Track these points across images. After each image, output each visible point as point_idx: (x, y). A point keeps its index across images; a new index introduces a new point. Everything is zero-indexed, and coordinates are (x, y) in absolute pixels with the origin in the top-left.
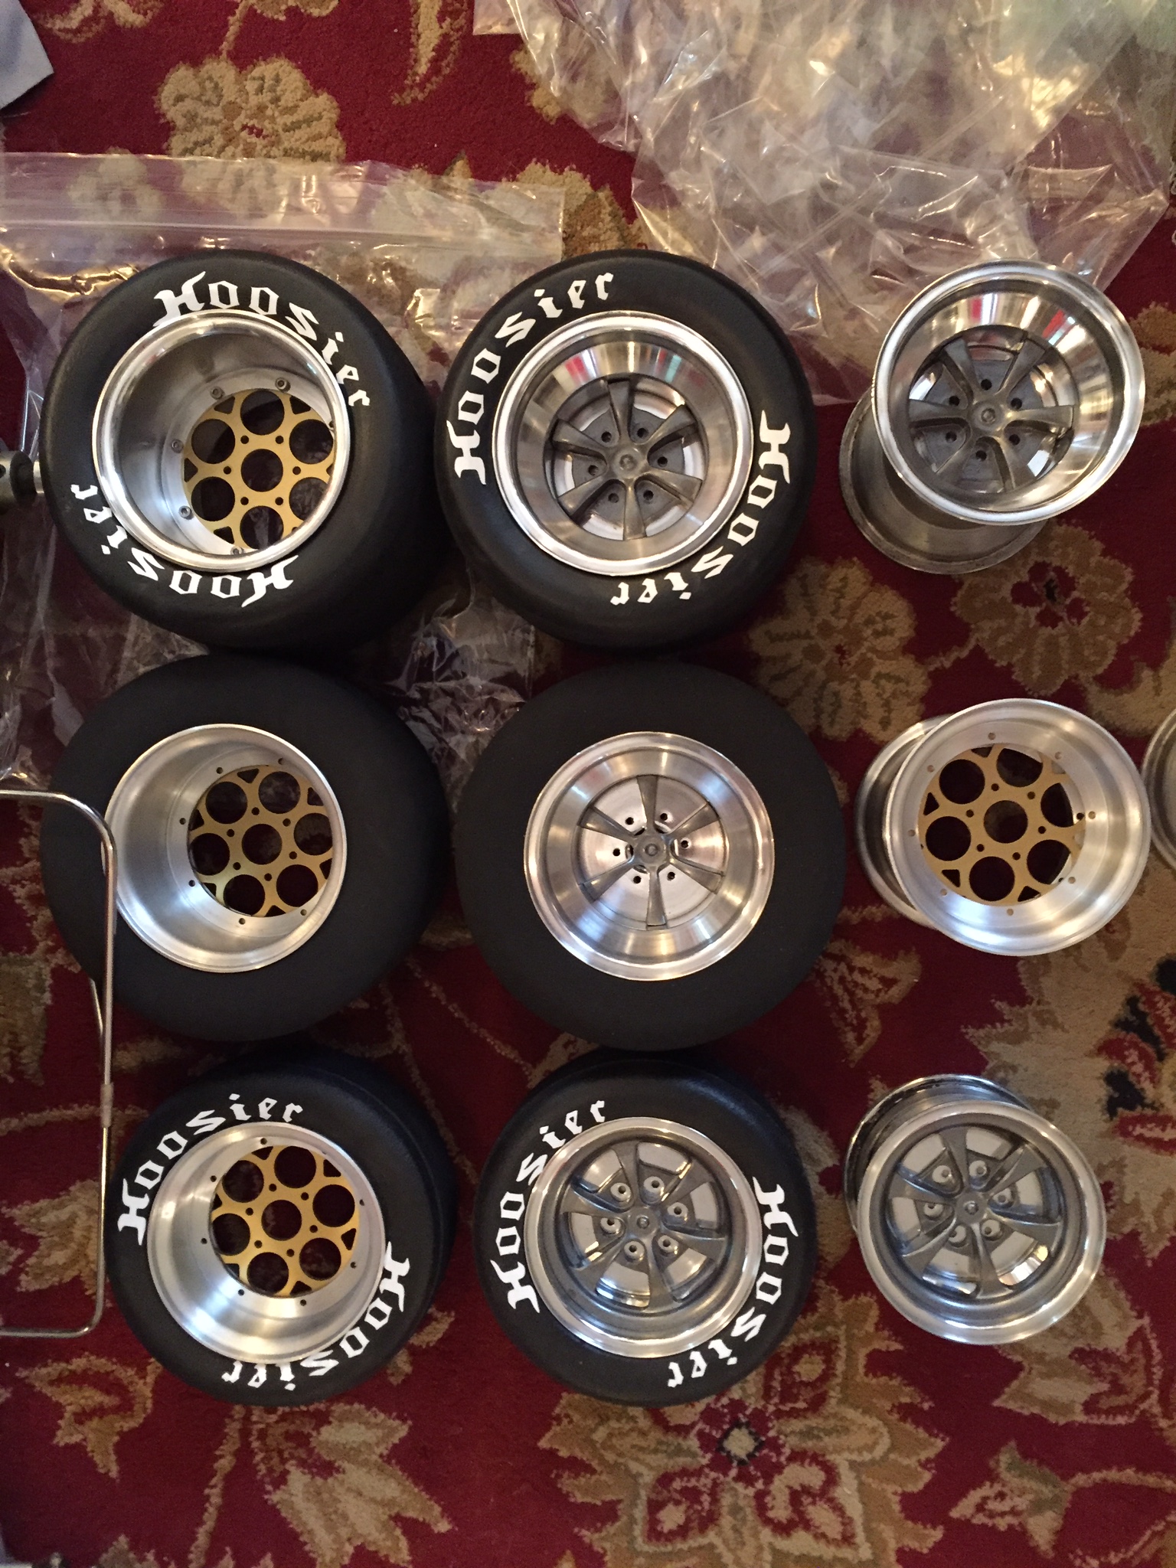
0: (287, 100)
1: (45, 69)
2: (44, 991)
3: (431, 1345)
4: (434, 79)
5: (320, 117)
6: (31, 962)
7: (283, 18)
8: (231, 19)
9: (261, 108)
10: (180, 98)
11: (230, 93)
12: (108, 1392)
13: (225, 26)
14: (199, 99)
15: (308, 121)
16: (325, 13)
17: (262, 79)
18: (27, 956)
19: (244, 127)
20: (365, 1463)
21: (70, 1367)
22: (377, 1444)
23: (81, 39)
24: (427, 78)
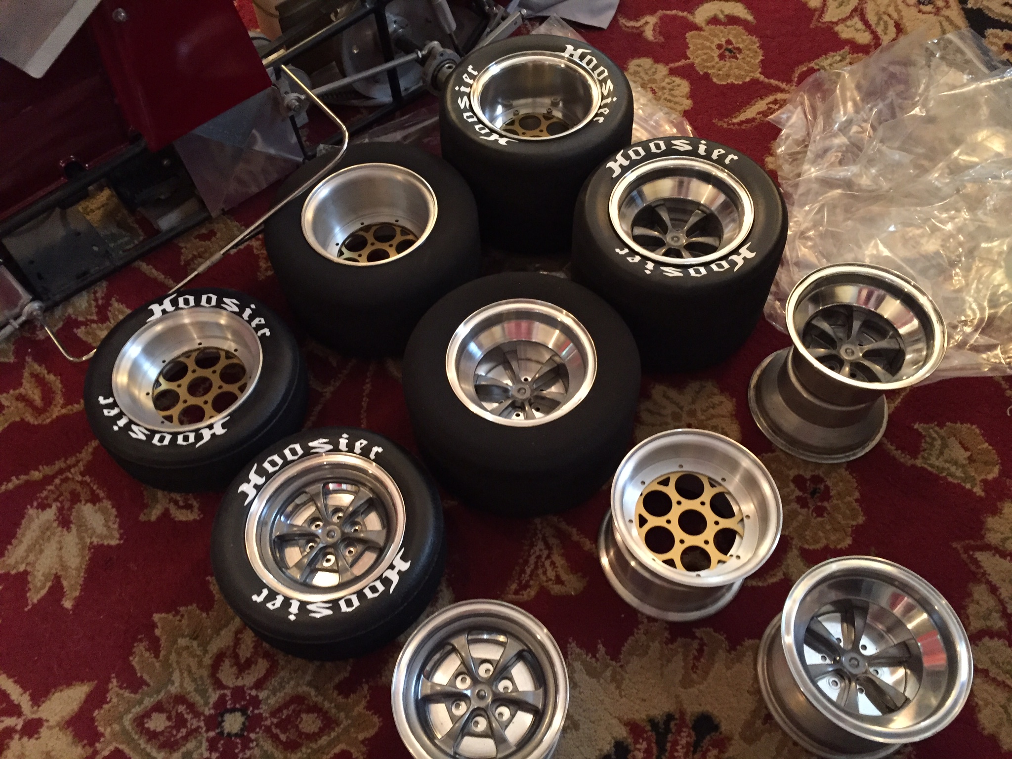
0: (675, 93)
1: (605, 26)
3: (176, 519)
4: (736, 126)
5: (682, 105)
7: (701, 73)
8: (683, 61)
9: (664, 88)
10: (639, 66)
11: (658, 76)
12: (43, 399)
13: (679, 61)
14: (645, 70)
15: (676, 103)
16: (718, 83)
17: (674, 82)
19: (651, 88)
20: (81, 539)
21: (46, 376)
22: (98, 536)
23: (626, 29)
24: (734, 124)
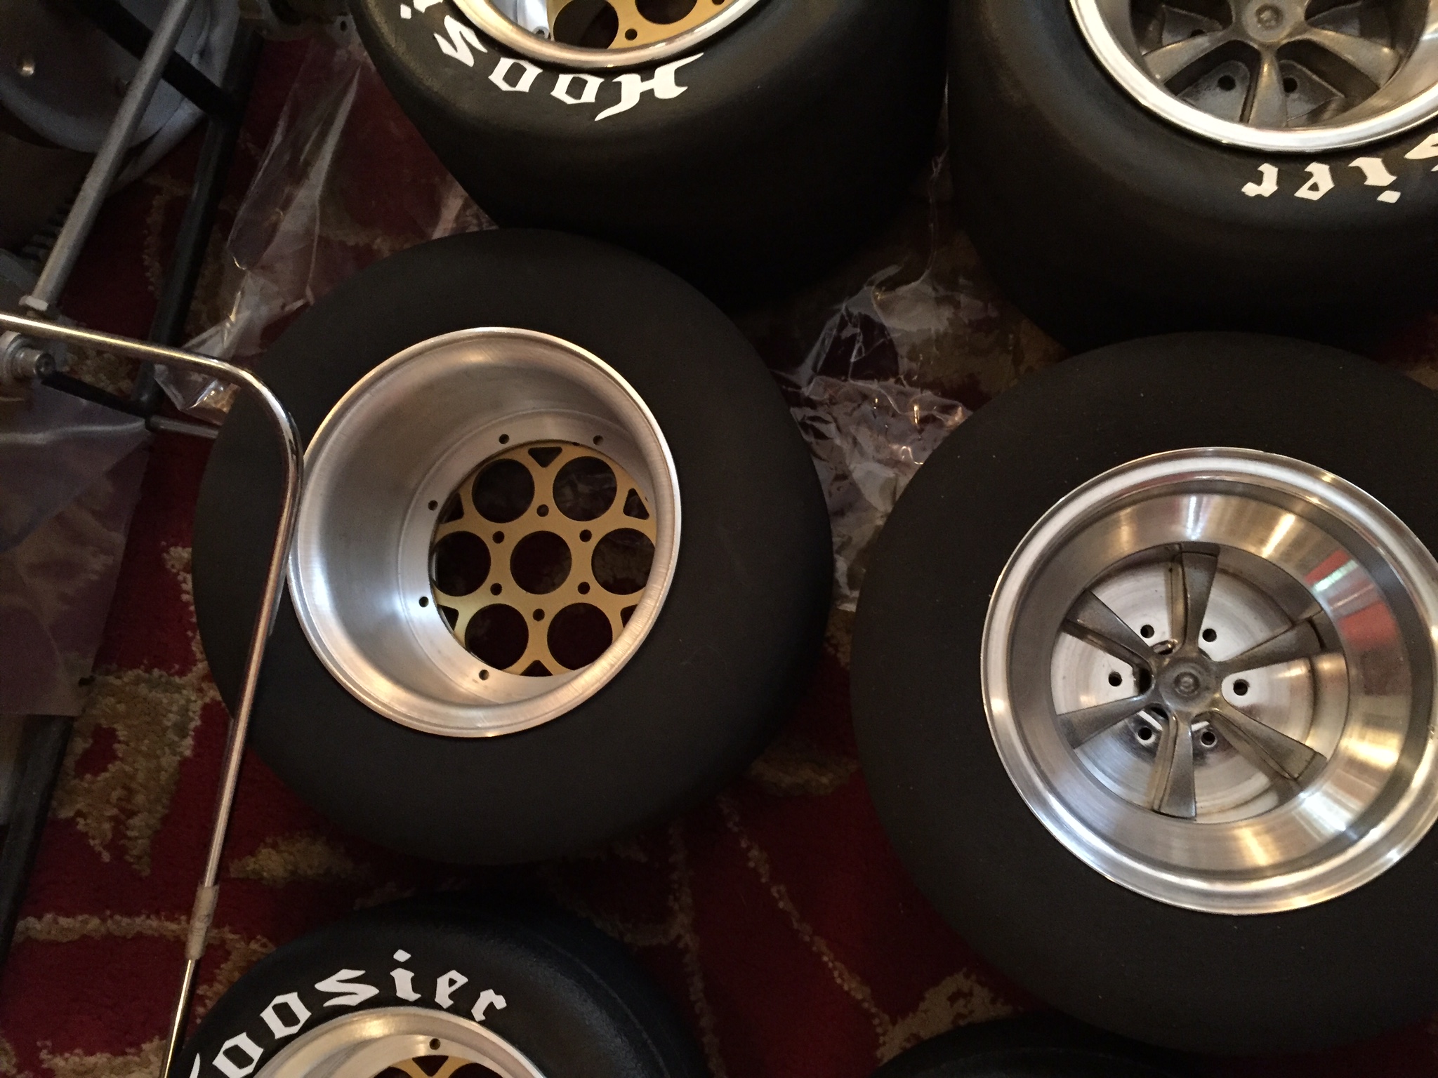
2: (184, 736)
6: (179, 689)
18: (177, 679)
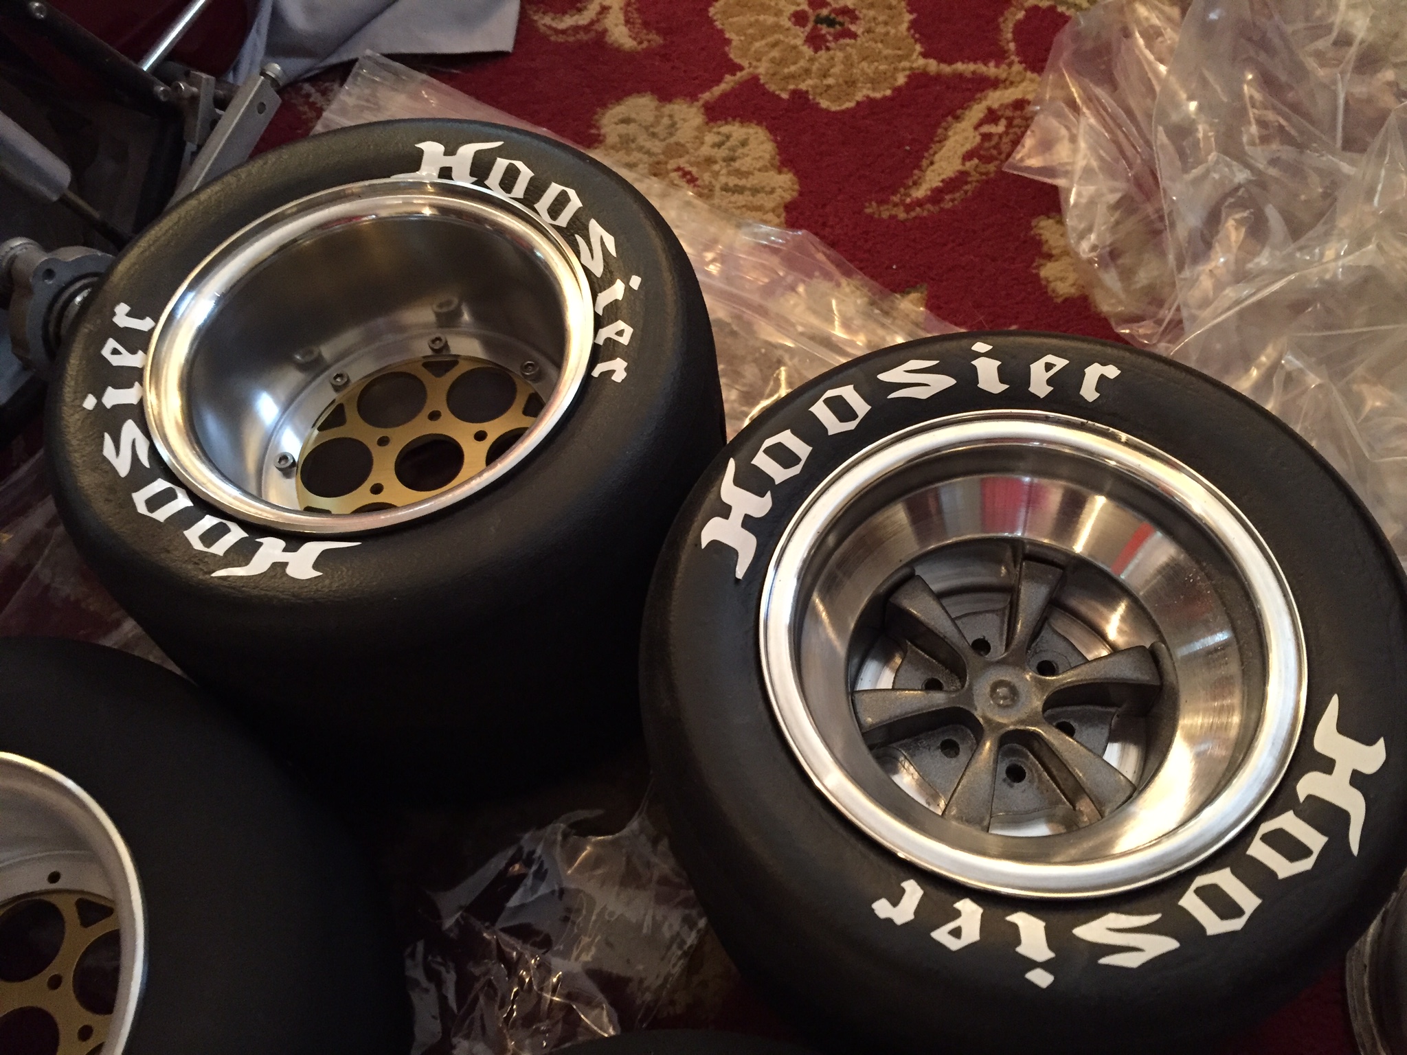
0: (743, 164)
1: (505, 43)
4: (929, 206)
5: (772, 191)
7: (785, 96)
8: (728, 77)
9: (710, 161)
10: (626, 121)
11: (685, 133)
13: (719, 81)
14: (647, 128)
15: (755, 191)
16: (835, 108)
17: (728, 137)
19: (678, 169)
23: (561, 39)
24: (920, 203)
